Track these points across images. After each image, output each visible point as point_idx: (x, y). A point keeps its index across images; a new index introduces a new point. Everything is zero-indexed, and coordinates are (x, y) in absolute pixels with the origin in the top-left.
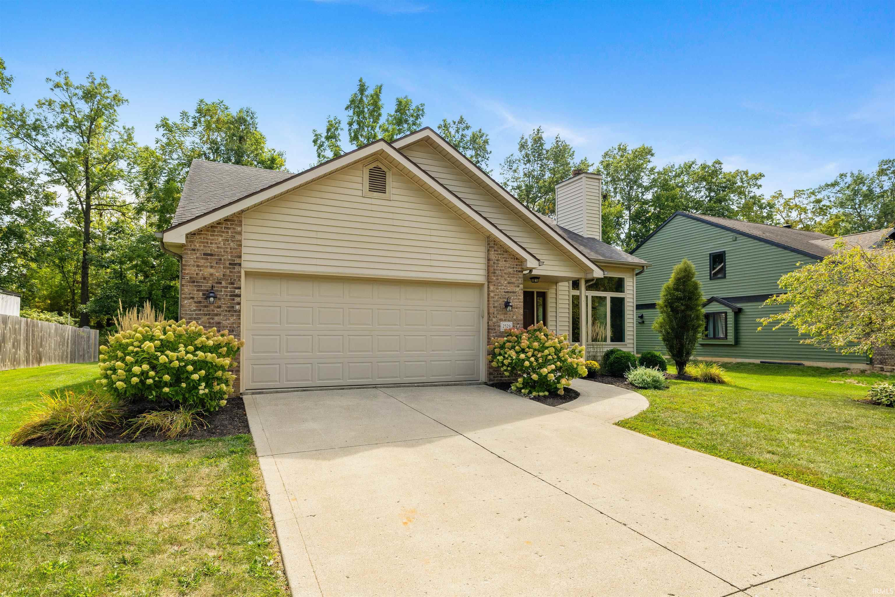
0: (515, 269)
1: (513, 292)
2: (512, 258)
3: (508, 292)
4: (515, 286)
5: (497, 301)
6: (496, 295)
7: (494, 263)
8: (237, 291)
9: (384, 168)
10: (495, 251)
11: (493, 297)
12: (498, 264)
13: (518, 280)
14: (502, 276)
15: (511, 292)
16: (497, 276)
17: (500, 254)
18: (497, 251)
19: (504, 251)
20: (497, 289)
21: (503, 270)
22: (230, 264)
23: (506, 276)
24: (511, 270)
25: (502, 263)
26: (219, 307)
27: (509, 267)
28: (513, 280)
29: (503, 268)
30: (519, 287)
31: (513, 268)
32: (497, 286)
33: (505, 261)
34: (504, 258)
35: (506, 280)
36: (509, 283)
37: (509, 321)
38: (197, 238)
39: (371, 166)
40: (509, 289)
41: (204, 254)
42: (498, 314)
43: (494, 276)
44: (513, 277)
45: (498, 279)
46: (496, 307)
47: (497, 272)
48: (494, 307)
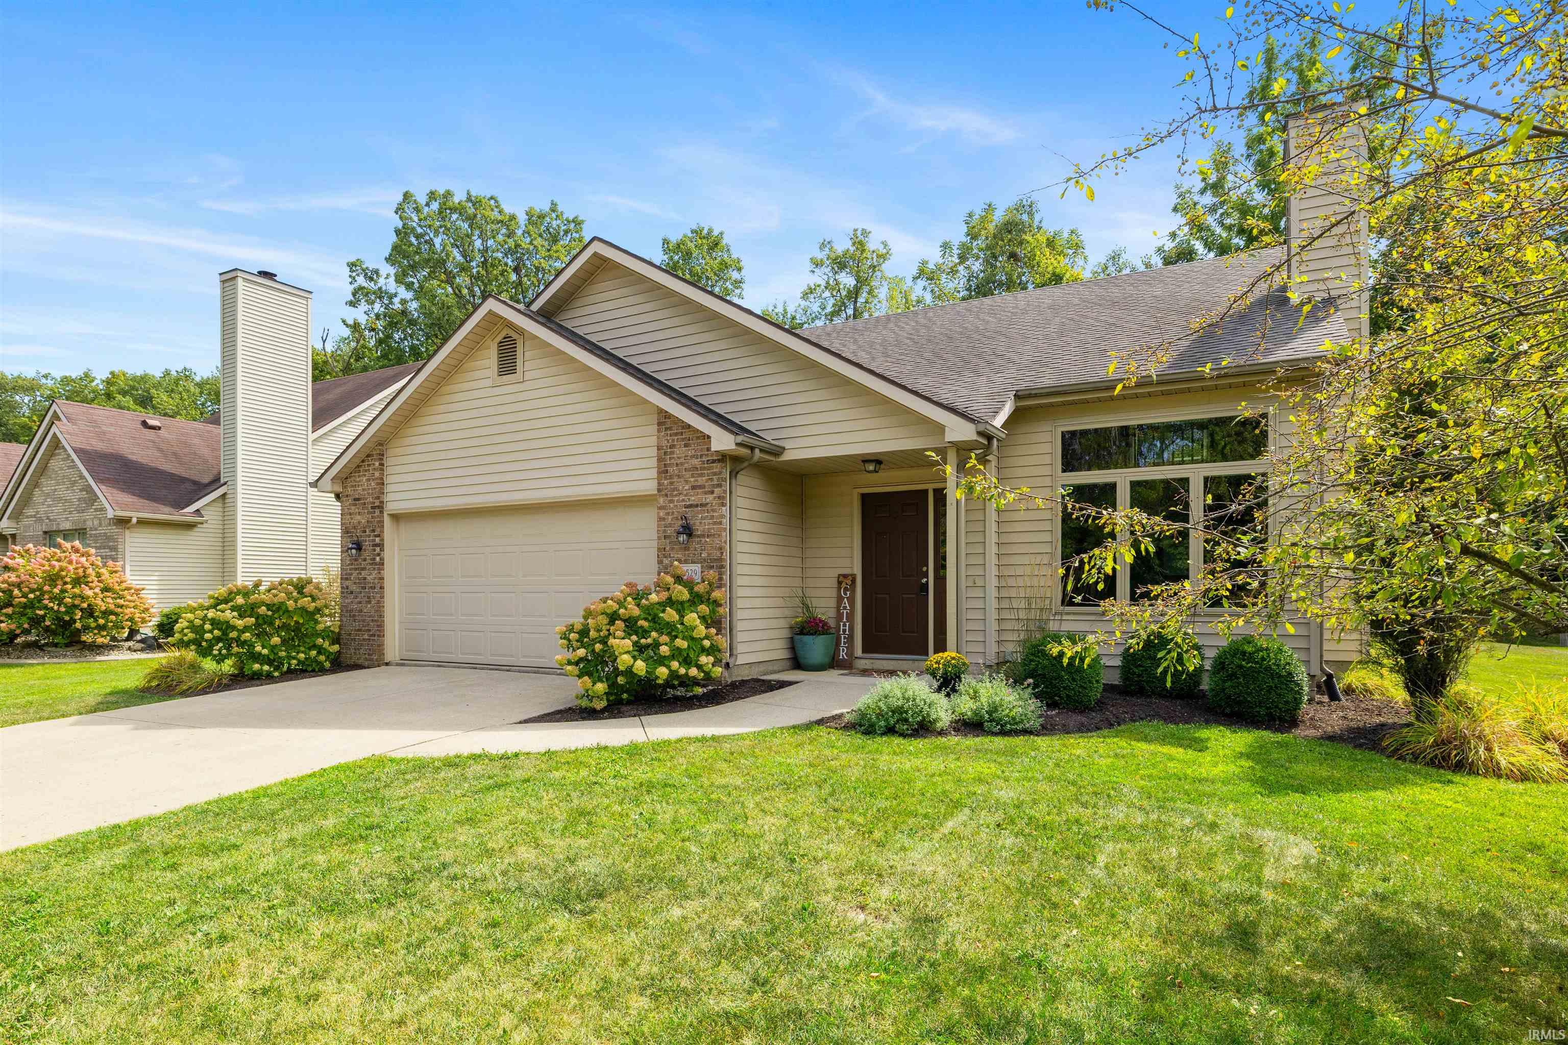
0: (704, 459)
1: (702, 505)
2: (698, 438)
3: (691, 506)
4: (706, 493)
5: (670, 525)
6: (668, 514)
7: (665, 453)
8: (377, 540)
9: (515, 336)
10: (666, 429)
11: (664, 519)
12: (672, 453)
13: (712, 480)
14: (679, 476)
15: (697, 506)
16: (671, 477)
17: (676, 434)
18: (670, 428)
19: (683, 428)
20: (671, 501)
21: (682, 464)
22: (372, 508)
23: (688, 475)
24: (696, 462)
25: (679, 451)
26: (365, 560)
27: (692, 457)
28: (701, 481)
29: (682, 460)
30: (712, 492)
31: (701, 456)
32: (672, 496)
33: (686, 445)
34: (683, 440)
35: (687, 482)
36: (693, 488)
37: (693, 562)
38: (350, 483)
39: (499, 339)
40: (693, 500)
41: (355, 500)
42: (672, 549)
43: (666, 478)
44: (702, 475)
45: (672, 483)
46: (669, 537)
47: (670, 469)
48: (665, 537)
